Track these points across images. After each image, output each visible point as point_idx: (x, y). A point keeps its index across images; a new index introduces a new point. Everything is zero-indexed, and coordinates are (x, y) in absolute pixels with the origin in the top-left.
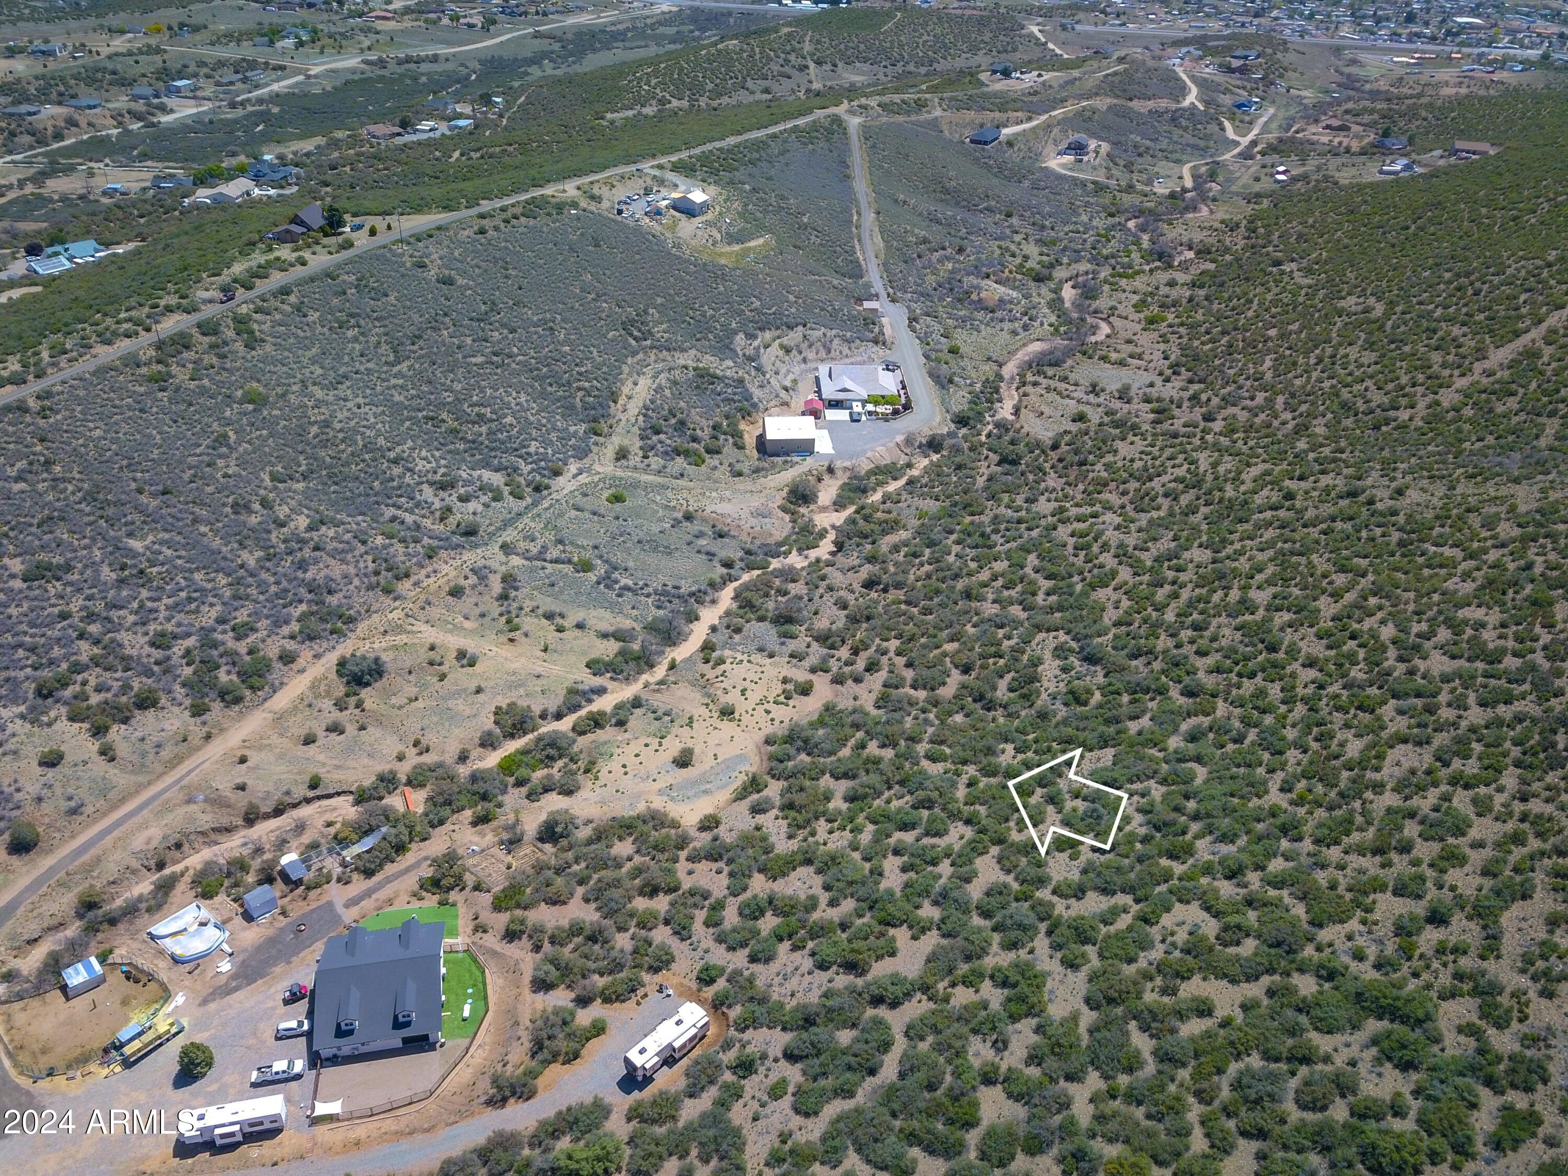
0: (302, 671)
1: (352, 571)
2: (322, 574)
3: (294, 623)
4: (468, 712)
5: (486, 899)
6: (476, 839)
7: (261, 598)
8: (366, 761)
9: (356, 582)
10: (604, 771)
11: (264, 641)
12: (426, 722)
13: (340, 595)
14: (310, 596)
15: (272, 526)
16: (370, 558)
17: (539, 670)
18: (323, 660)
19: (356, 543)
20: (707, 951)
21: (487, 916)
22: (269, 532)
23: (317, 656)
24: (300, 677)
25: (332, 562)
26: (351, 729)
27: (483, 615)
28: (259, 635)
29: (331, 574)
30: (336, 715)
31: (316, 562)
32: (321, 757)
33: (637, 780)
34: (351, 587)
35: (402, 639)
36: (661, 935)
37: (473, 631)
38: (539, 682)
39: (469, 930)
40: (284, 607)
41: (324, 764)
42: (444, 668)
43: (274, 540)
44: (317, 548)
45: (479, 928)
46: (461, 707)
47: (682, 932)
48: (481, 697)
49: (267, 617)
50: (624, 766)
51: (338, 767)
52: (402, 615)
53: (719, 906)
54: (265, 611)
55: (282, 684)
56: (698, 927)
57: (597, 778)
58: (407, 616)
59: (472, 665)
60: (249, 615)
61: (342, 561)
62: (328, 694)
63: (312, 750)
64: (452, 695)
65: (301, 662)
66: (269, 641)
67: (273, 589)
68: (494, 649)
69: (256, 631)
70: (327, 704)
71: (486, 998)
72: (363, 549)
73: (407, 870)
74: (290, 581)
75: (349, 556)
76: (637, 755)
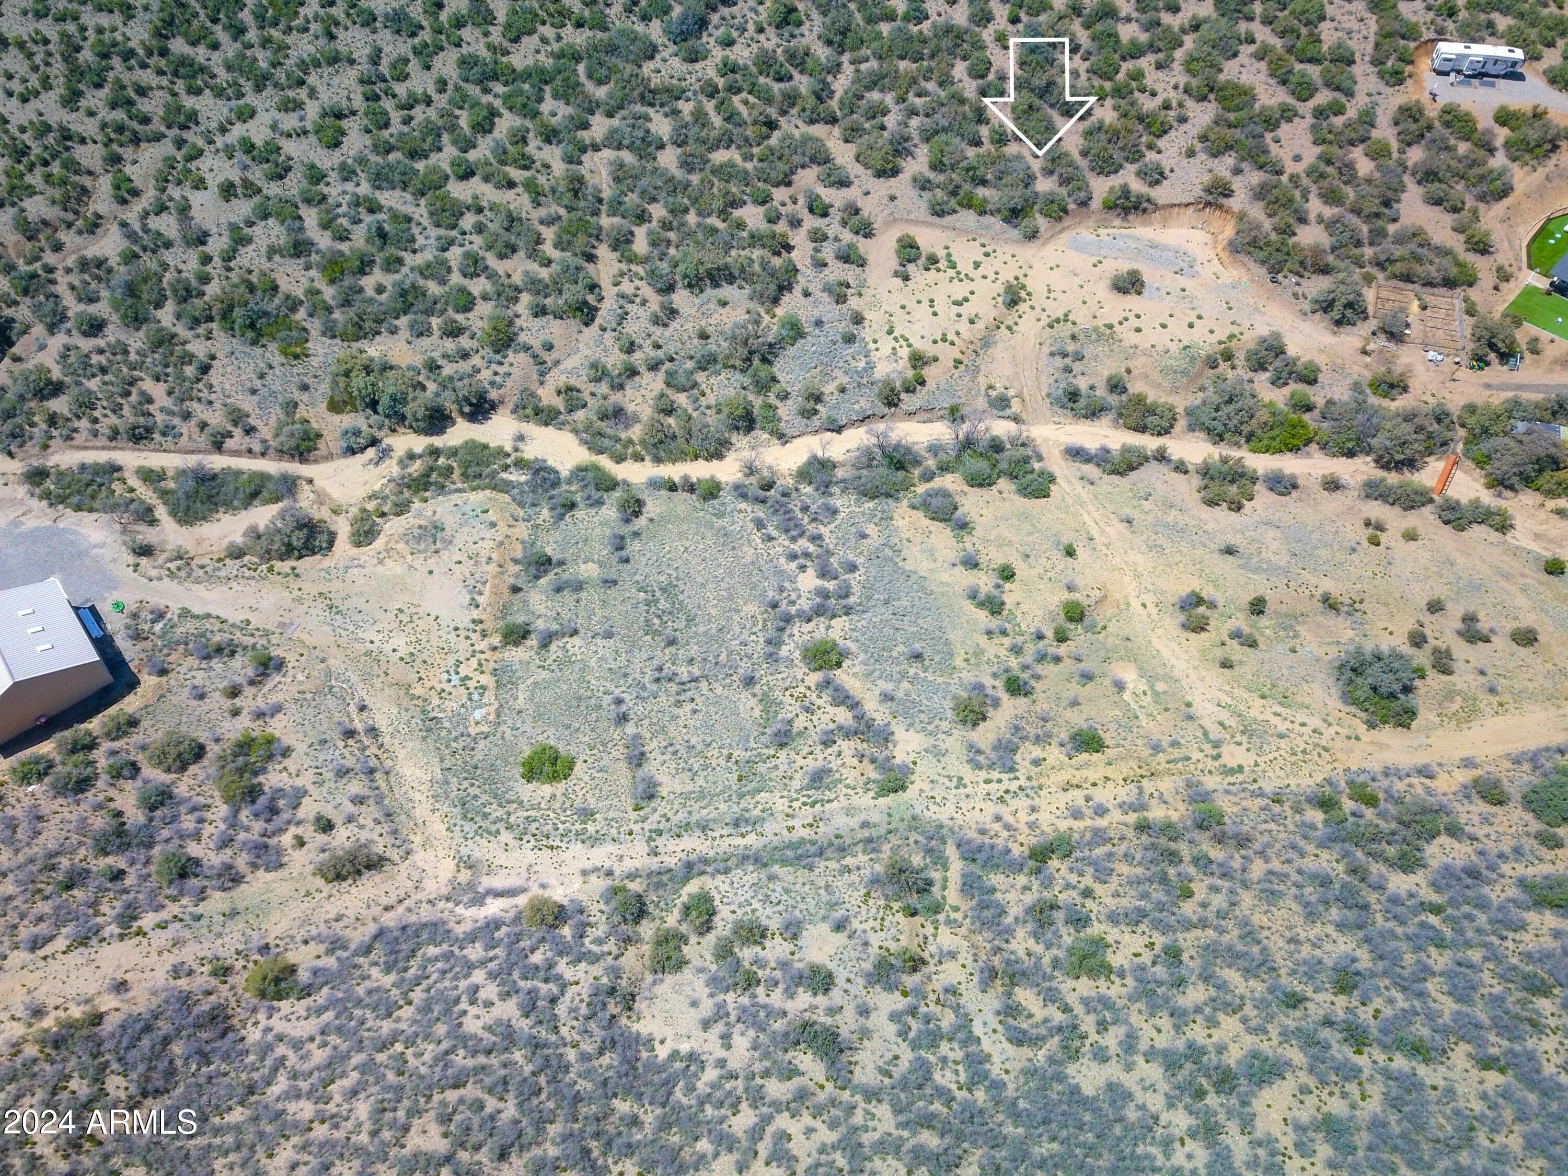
0: (1468, 763)
1: (1247, 899)
2: (1317, 930)
3: (1434, 864)
4: (1271, 533)
5: (1474, 294)
6: (1419, 369)
7: (1475, 956)
8: (1461, 560)
9: (1258, 869)
10: (1214, 339)
11: (1518, 851)
12: (1340, 557)
13: (1309, 864)
14: (1372, 898)
15: (1362, 1139)
16: (1188, 908)
17: (1116, 529)
18: (1421, 759)
19: (1191, 962)
20: (1369, 95)
21: (1487, 278)
22: (1377, 1124)
23: (1426, 772)
24: (1478, 752)
25: (1277, 945)
26: (1455, 612)
27: (1087, 677)
28: (1520, 870)
29: (1299, 920)
30: (1460, 650)
31: (1312, 970)
32: (1521, 601)
33: (1196, 303)
34: (1276, 865)
35: (1258, 710)
36: (1385, 132)
37: (1132, 658)
38: (1135, 514)
39: (1513, 283)
40: (1436, 910)
41: (1524, 590)
42: (1241, 621)
43: (1376, 1090)
44: (1294, 1001)
45: (1504, 276)
46: (1275, 546)
47: (1368, 119)
48: (1236, 540)
49: (1482, 904)
50: (1191, 326)
51: (1507, 577)
52: (1225, 750)
53: (1320, 113)
54: (1482, 919)
55: (1517, 762)
56: (1352, 113)
57: (1232, 337)
58: (1216, 745)
59: (1196, 600)
60: (1522, 926)
61: (1249, 934)
62: (1450, 694)
63: (1528, 620)
64: (1271, 569)
65: (1463, 776)
66: (1506, 847)
67: (1440, 960)
68: (1135, 604)
69: (1522, 883)
70: (1463, 679)
71: (1542, 229)
72: (1188, 941)
73: (1520, 387)
74: (1396, 959)
75: (1232, 936)
76: (1164, 326)
